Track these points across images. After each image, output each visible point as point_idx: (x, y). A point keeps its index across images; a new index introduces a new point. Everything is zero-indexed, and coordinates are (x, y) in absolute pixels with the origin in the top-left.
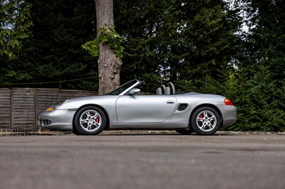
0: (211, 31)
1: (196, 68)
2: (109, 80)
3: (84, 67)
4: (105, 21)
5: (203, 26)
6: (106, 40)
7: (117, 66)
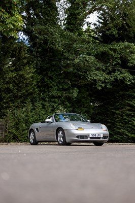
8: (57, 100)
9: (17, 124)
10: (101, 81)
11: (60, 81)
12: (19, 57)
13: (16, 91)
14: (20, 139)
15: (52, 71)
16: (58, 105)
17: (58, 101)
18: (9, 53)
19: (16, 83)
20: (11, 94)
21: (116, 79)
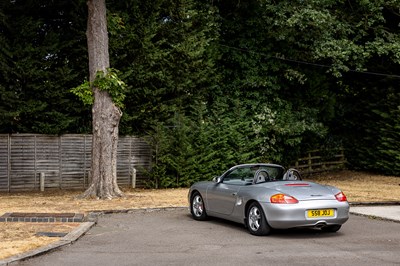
2: (108, 134)
7: (117, 118)
8: (257, 94)
9: (175, 145)
10: (341, 60)
11: (263, 57)
12: (175, 18)
13: (171, 83)
14: (182, 174)
15: (247, 37)
16: (261, 103)
17: (261, 95)
18: (156, 11)
19: (170, 69)
20: (161, 90)
21: (375, 55)
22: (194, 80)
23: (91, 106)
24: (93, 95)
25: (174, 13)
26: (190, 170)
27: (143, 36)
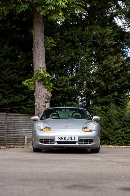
0: (115, 71)
1: (104, 98)
2: (42, 107)
3: (25, 97)
4: (40, 64)
5: (109, 68)
6: (40, 78)
7: (48, 97)
22: (119, 84)
23: (34, 91)
24: (34, 85)
25: (101, 43)
26: (118, 137)
27: (80, 55)
